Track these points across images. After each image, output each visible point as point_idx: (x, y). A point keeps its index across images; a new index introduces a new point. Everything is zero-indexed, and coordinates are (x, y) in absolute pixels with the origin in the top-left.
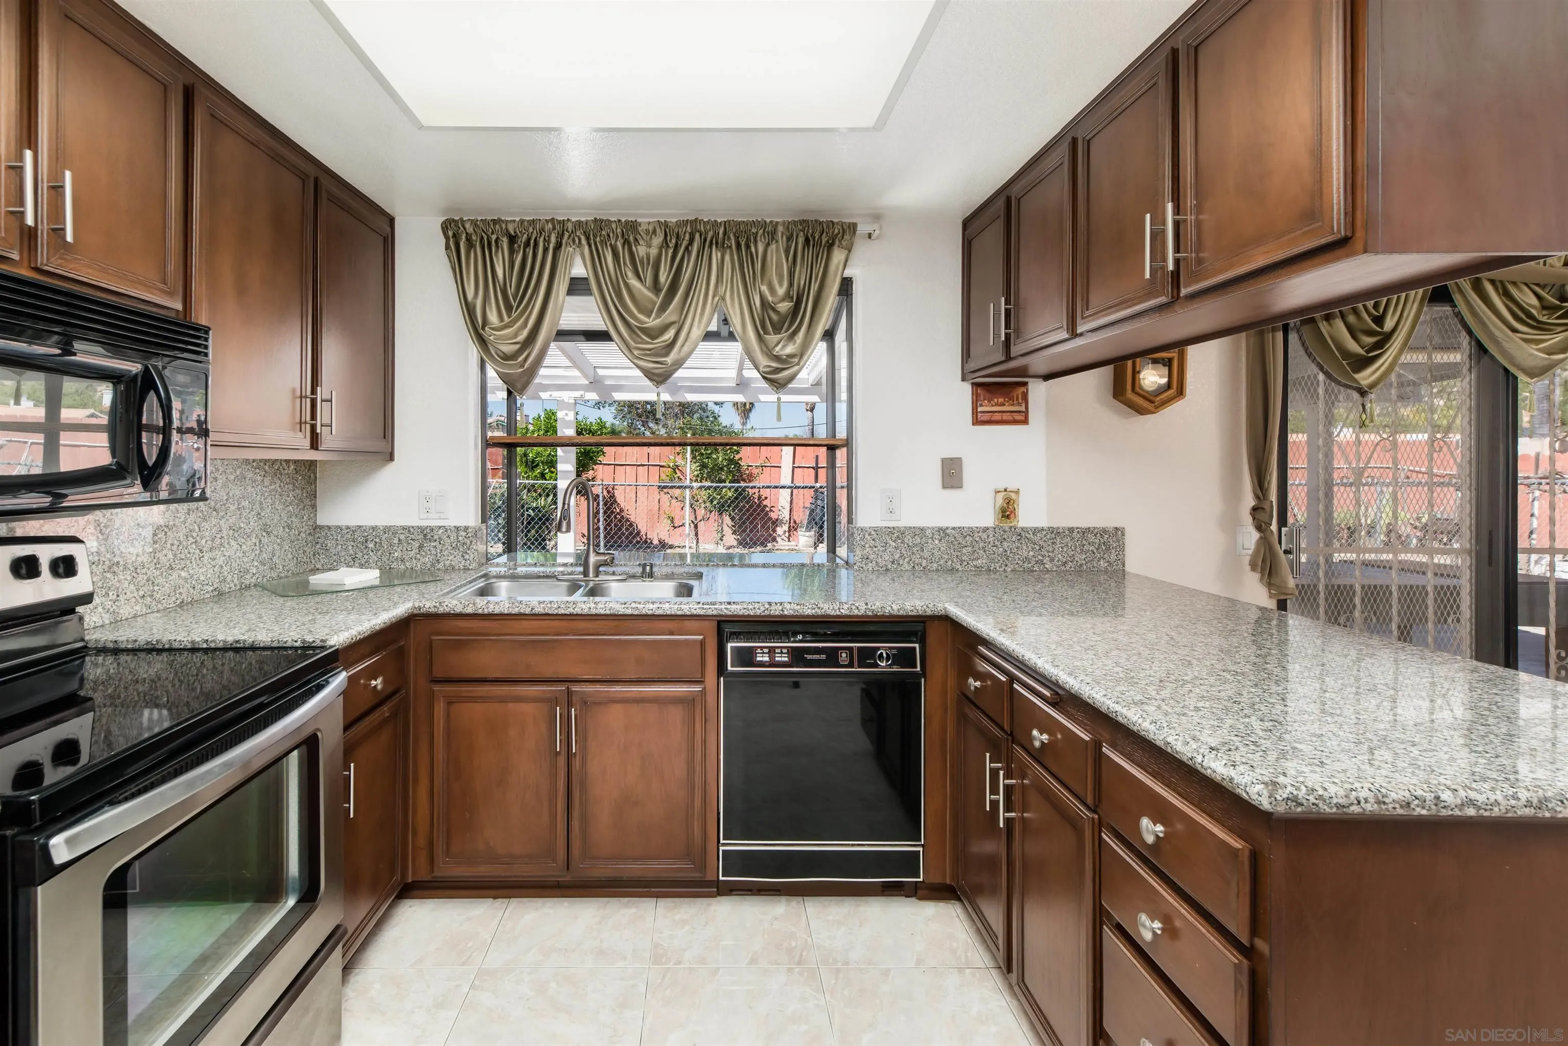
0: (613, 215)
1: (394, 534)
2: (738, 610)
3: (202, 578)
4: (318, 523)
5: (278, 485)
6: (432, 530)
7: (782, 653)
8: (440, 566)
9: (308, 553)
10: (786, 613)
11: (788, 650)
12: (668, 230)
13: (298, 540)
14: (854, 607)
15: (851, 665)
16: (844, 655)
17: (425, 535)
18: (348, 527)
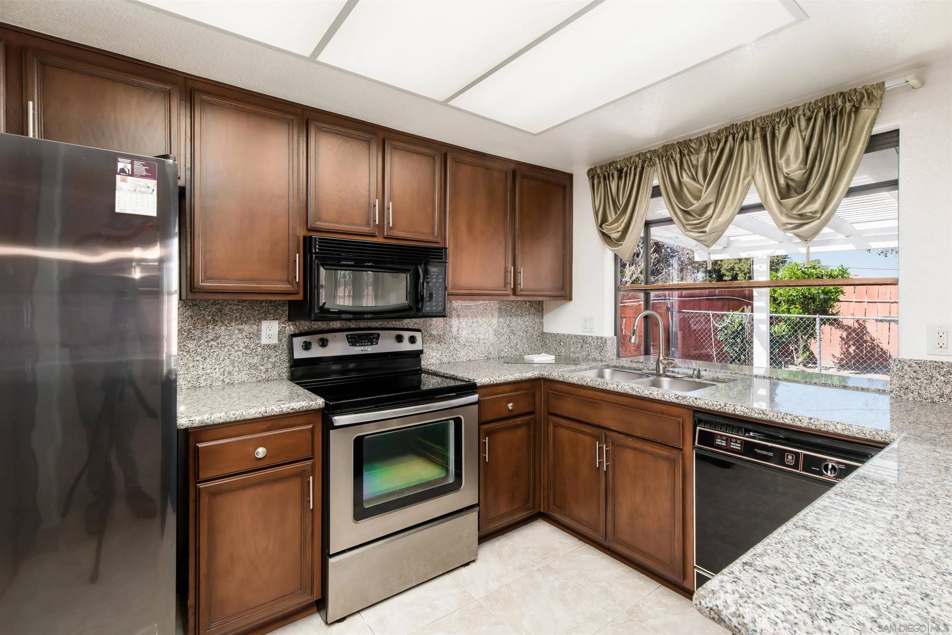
0: (674, 140)
1: (571, 338)
2: (701, 405)
3: (479, 351)
4: (544, 331)
5: (520, 312)
6: (587, 338)
7: (736, 442)
8: (590, 358)
9: (537, 345)
10: (737, 413)
11: (742, 442)
12: (710, 140)
13: (532, 338)
14: (797, 420)
15: (796, 466)
16: (790, 457)
17: (584, 340)
18: (554, 334)
